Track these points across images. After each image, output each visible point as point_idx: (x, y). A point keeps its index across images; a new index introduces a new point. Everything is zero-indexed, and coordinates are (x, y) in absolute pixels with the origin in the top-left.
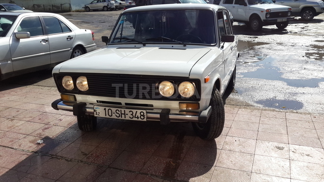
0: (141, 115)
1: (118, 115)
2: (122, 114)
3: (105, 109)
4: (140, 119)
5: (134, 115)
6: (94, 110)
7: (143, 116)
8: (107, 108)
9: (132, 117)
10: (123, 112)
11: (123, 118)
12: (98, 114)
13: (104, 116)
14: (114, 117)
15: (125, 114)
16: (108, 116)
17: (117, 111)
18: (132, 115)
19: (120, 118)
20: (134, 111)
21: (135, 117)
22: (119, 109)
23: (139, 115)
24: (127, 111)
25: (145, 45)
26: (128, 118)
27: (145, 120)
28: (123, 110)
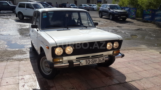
0: (103, 60)
1: (92, 62)
2: (94, 61)
3: (86, 61)
4: (102, 62)
5: (100, 60)
6: (80, 63)
7: (104, 60)
8: (87, 60)
9: (99, 61)
10: (95, 60)
11: (95, 63)
12: (82, 64)
13: (85, 64)
14: (91, 63)
15: (96, 61)
16: (87, 64)
17: (93, 60)
18: (99, 60)
19: (94, 63)
20: (100, 58)
21: (100, 61)
22: (94, 59)
23: (102, 60)
24: (97, 59)
25: (68, 28)
26: (97, 62)
27: (104, 61)
28: (95, 59)
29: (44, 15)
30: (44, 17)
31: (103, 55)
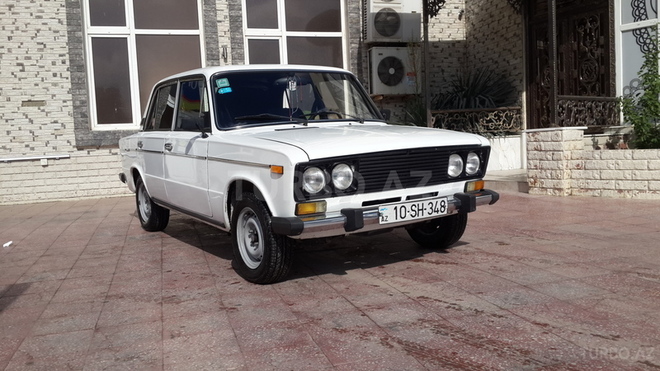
0: (442, 206)
1: (413, 213)
2: (417, 210)
3: (396, 208)
4: (440, 213)
5: (433, 208)
6: (379, 214)
7: (444, 207)
8: (399, 206)
9: (430, 211)
11: (420, 216)
12: (385, 219)
13: (394, 220)
14: (408, 217)
15: (422, 209)
16: (399, 219)
17: (414, 208)
18: (431, 208)
19: (416, 217)
20: (434, 202)
21: (435, 211)
22: (416, 204)
23: (439, 206)
24: (426, 203)
25: (305, 124)
26: (426, 215)
27: (445, 213)
28: (420, 203)
29: (221, 85)
30: (222, 91)
31: (436, 194)
